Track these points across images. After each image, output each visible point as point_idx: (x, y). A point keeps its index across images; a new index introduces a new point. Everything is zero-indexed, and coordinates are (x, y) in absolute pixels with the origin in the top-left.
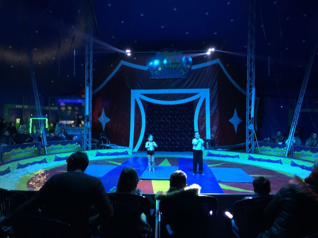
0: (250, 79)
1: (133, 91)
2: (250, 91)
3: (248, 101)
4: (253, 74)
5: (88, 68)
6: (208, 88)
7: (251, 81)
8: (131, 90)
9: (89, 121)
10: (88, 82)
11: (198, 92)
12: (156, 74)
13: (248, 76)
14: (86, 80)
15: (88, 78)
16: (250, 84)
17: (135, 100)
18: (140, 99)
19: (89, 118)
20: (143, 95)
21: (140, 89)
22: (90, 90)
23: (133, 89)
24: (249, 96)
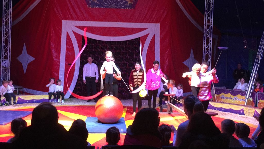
0: (208, 12)
1: (64, 22)
3: (205, 39)
4: (212, 7)
6: (158, 23)
7: (209, 16)
8: (62, 21)
9: (7, 59)
10: (6, 8)
11: (145, 28)
12: (95, 2)
13: (206, 9)
14: (3, 6)
15: (6, 4)
16: (208, 18)
17: (67, 33)
18: (74, 33)
19: (8, 55)
20: (78, 28)
21: (74, 20)
22: (9, 18)
23: (64, 19)
24: (206, 32)
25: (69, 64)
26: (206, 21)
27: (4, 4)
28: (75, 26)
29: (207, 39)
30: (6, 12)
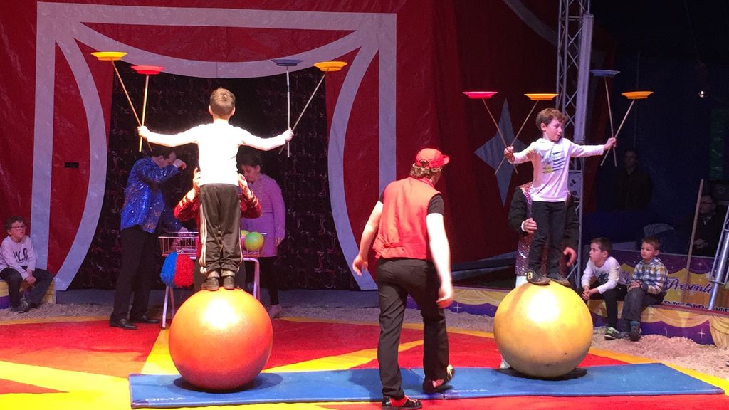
1: (43, 8)
2: (575, 27)
6: (391, 12)
11: (345, 29)
17: (58, 50)
18: (83, 48)
20: (97, 30)
21: (83, 1)
24: (566, 47)
25: (67, 165)
26: (563, 9)
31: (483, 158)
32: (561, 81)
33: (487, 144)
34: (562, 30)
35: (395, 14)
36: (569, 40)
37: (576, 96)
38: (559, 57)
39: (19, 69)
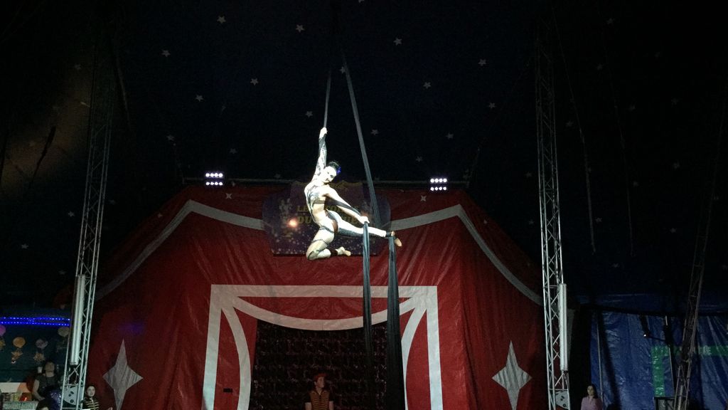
0: (549, 260)
1: (215, 289)
2: (554, 293)
3: (548, 322)
4: (558, 247)
5: (89, 223)
6: (433, 285)
7: (552, 266)
8: (212, 285)
9: (78, 382)
10: (85, 261)
11: (405, 296)
12: (290, 241)
13: (544, 253)
14: (79, 258)
15: (87, 251)
16: (550, 273)
17: (223, 315)
18: (238, 312)
19: (79, 372)
20: (248, 301)
21: (239, 283)
22: (89, 284)
23: (216, 284)
24: (550, 306)
25: (226, 390)
26: (546, 281)
27: (81, 253)
28: (241, 298)
29: (552, 321)
30: (84, 270)
31: (498, 381)
32: (548, 328)
33: (501, 372)
34: (546, 294)
35: (436, 287)
36: (551, 301)
37: (559, 339)
38: (545, 312)
39: (198, 328)
